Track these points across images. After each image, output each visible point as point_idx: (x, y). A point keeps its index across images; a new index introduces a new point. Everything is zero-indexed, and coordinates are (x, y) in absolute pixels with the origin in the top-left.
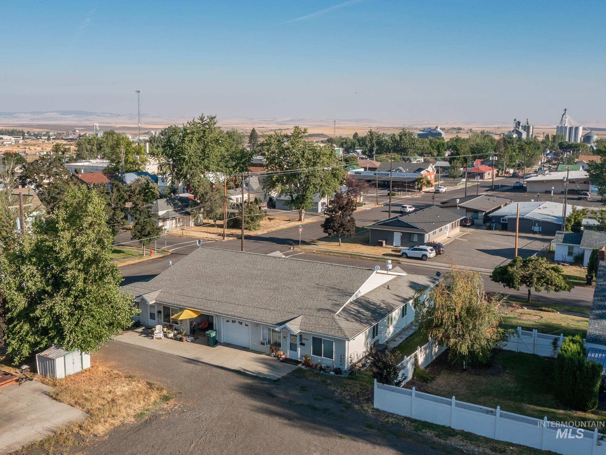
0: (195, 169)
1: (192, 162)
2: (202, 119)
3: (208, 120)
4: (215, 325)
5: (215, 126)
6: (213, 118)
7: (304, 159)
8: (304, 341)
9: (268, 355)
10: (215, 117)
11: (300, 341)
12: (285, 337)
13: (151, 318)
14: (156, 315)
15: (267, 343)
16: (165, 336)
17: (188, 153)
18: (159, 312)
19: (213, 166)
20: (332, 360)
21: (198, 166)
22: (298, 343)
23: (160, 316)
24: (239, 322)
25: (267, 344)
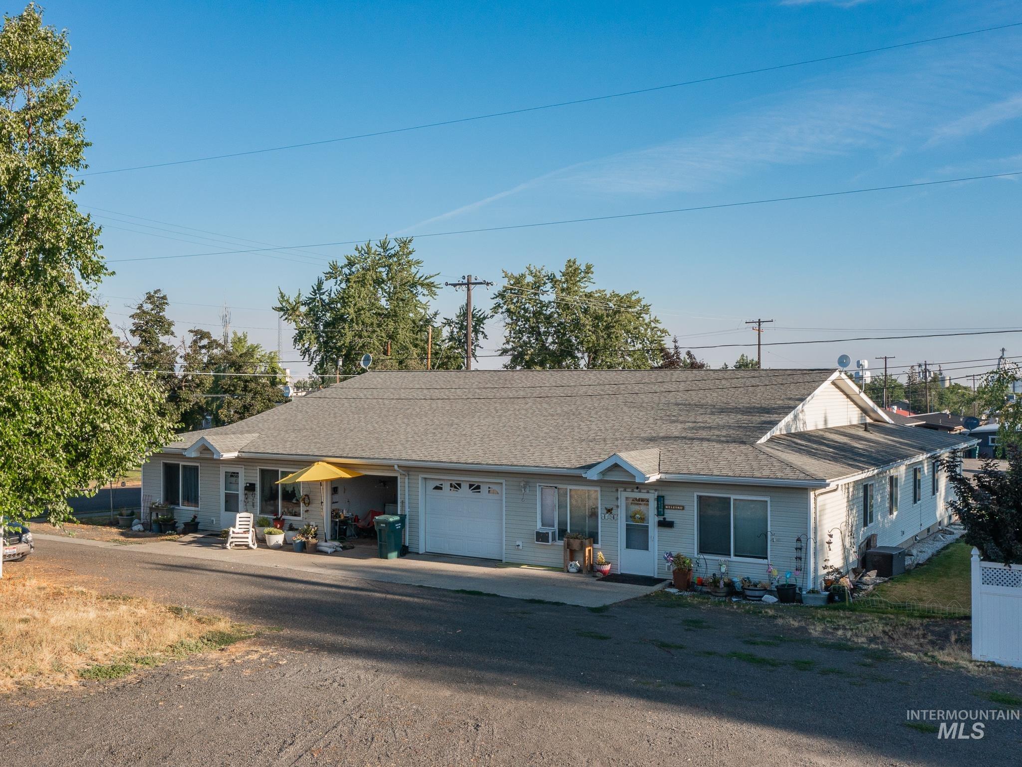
0: (369, 337)
1: (363, 323)
2: (384, 246)
3: (397, 248)
4: (403, 502)
5: (411, 257)
6: (404, 244)
7: (587, 316)
8: (669, 515)
9: (561, 570)
10: (410, 241)
11: (659, 514)
12: (609, 511)
13: (226, 510)
14: (241, 497)
15: (553, 533)
16: (262, 542)
17: (355, 305)
18: (250, 488)
19: (404, 332)
20: (765, 561)
21: (374, 331)
22: (653, 520)
23: (250, 500)
24: (471, 486)
25: (554, 539)
